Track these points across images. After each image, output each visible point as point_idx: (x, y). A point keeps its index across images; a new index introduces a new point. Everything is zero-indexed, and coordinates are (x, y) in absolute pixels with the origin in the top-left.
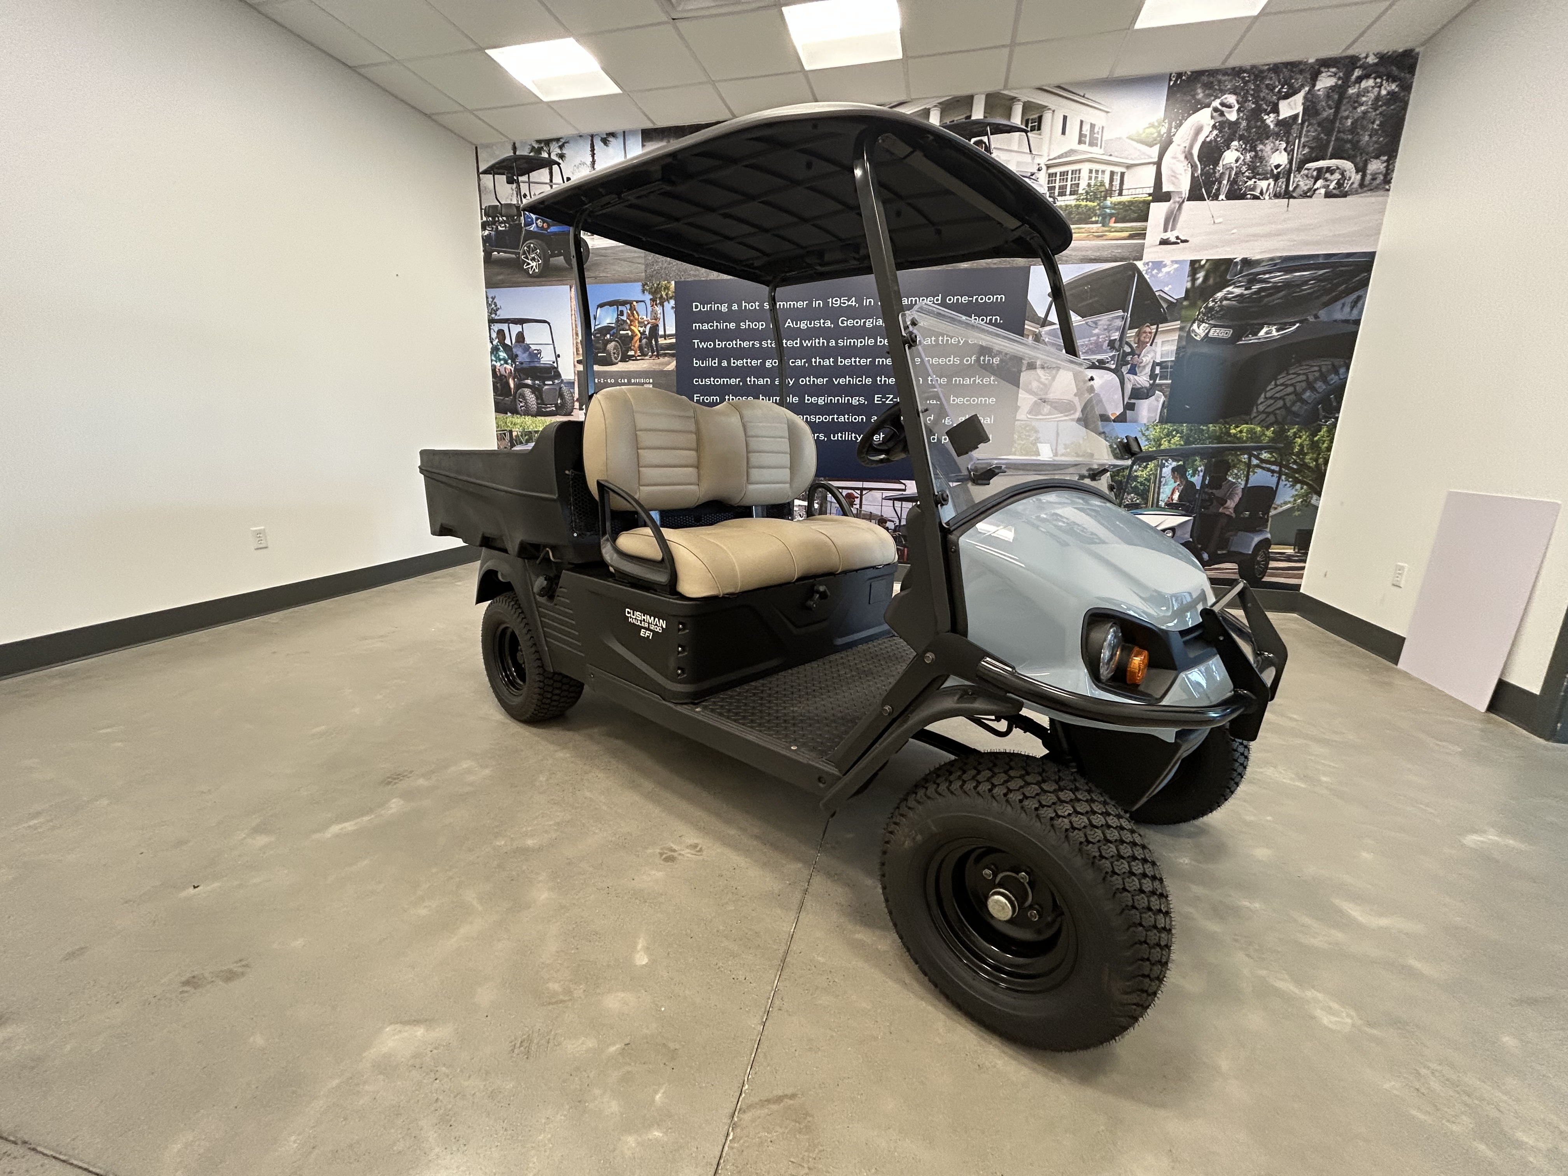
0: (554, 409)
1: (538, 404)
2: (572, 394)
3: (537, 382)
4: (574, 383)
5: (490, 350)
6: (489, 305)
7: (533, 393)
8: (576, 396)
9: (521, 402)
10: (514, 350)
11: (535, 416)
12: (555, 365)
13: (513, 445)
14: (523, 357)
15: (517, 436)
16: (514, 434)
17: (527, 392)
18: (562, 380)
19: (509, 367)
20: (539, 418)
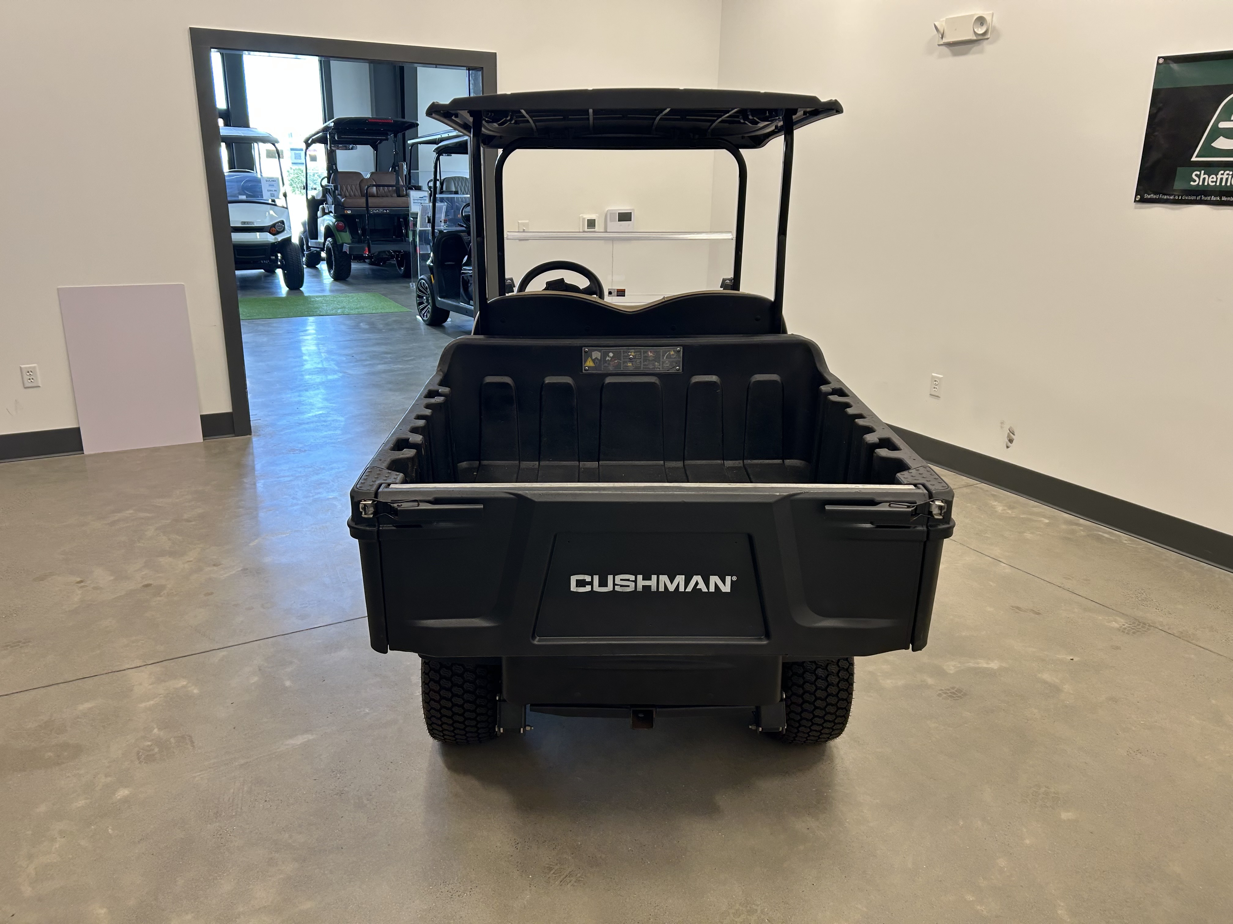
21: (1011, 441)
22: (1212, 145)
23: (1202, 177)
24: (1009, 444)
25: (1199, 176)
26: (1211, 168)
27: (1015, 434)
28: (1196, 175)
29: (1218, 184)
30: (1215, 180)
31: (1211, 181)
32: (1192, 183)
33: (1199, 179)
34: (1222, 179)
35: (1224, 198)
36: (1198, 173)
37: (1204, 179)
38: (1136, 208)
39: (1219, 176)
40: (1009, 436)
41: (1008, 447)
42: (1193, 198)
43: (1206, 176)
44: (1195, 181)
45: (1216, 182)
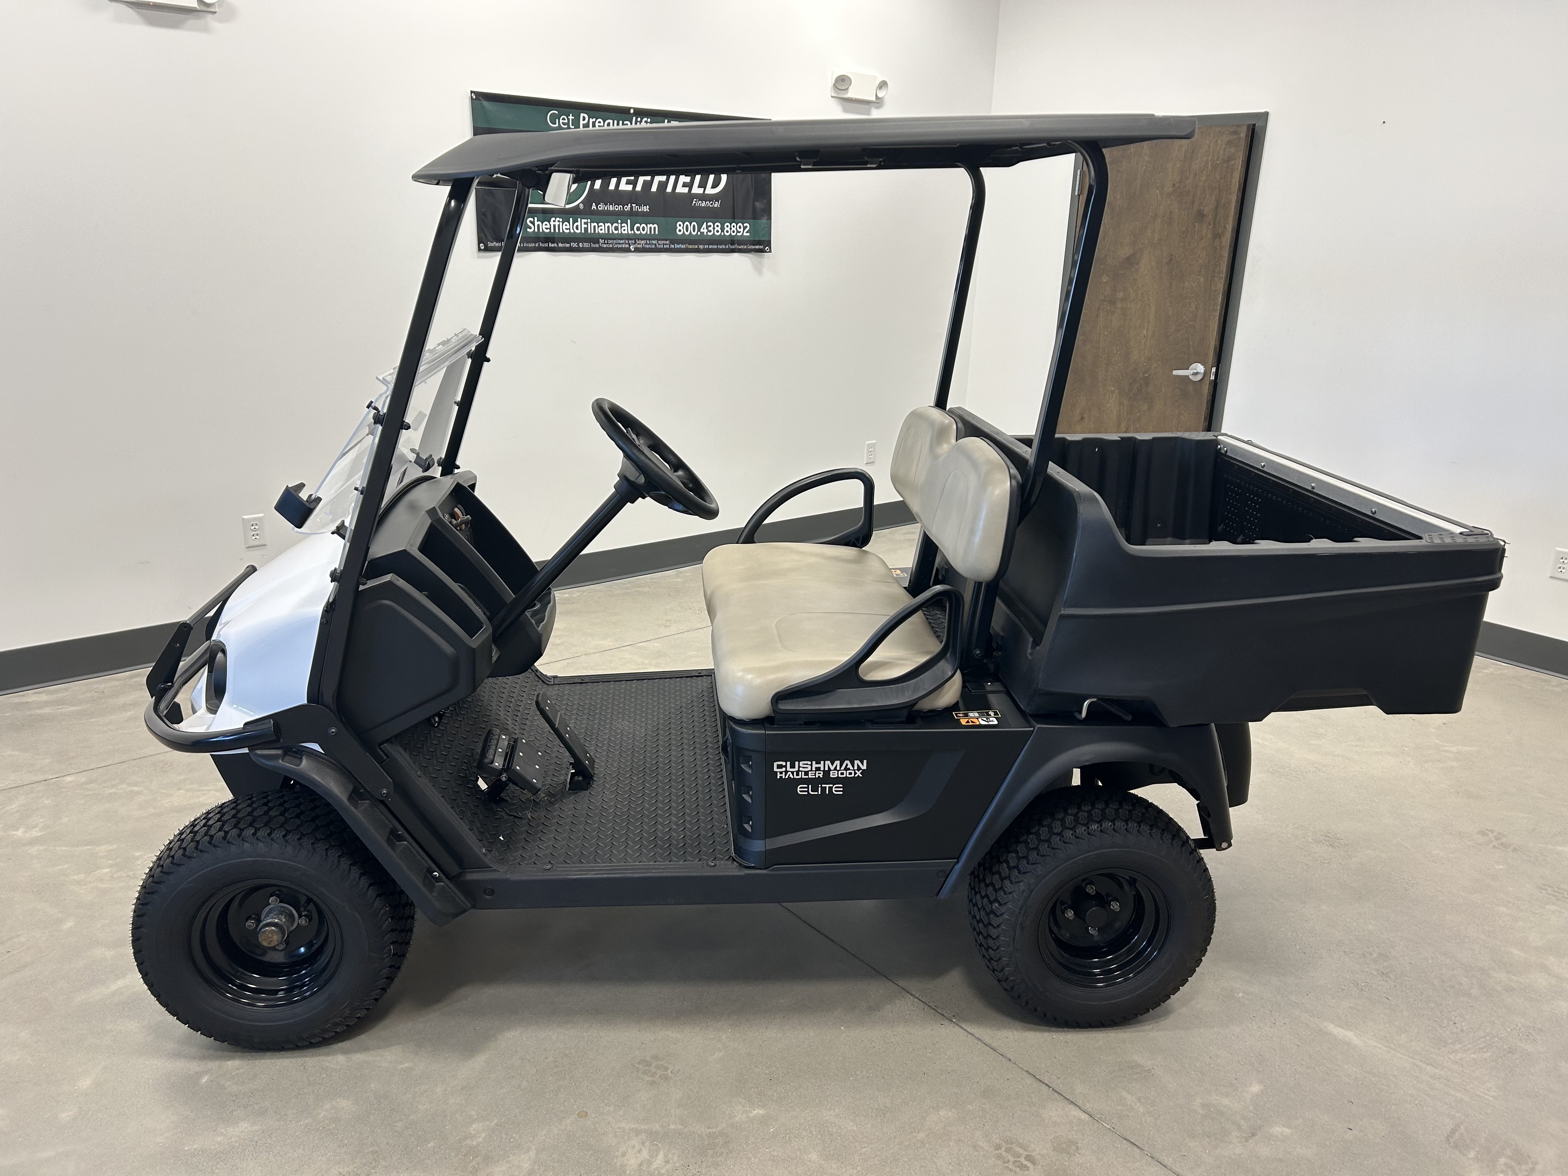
23: (536, 223)
25: (533, 223)
26: (546, 215)
28: (530, 222)
29: (552, 231)
30: (548, 226)
31: (545, 227)
33: (535, 226)
34: (554, 226)
35: (560, 245)
36: (533, 219)
37: (538, 226)
38: (479, 257)
39: (552, 223)
42: (532, 245)
43: (540, 223)
44: (531, 228)
45: (550, 229)
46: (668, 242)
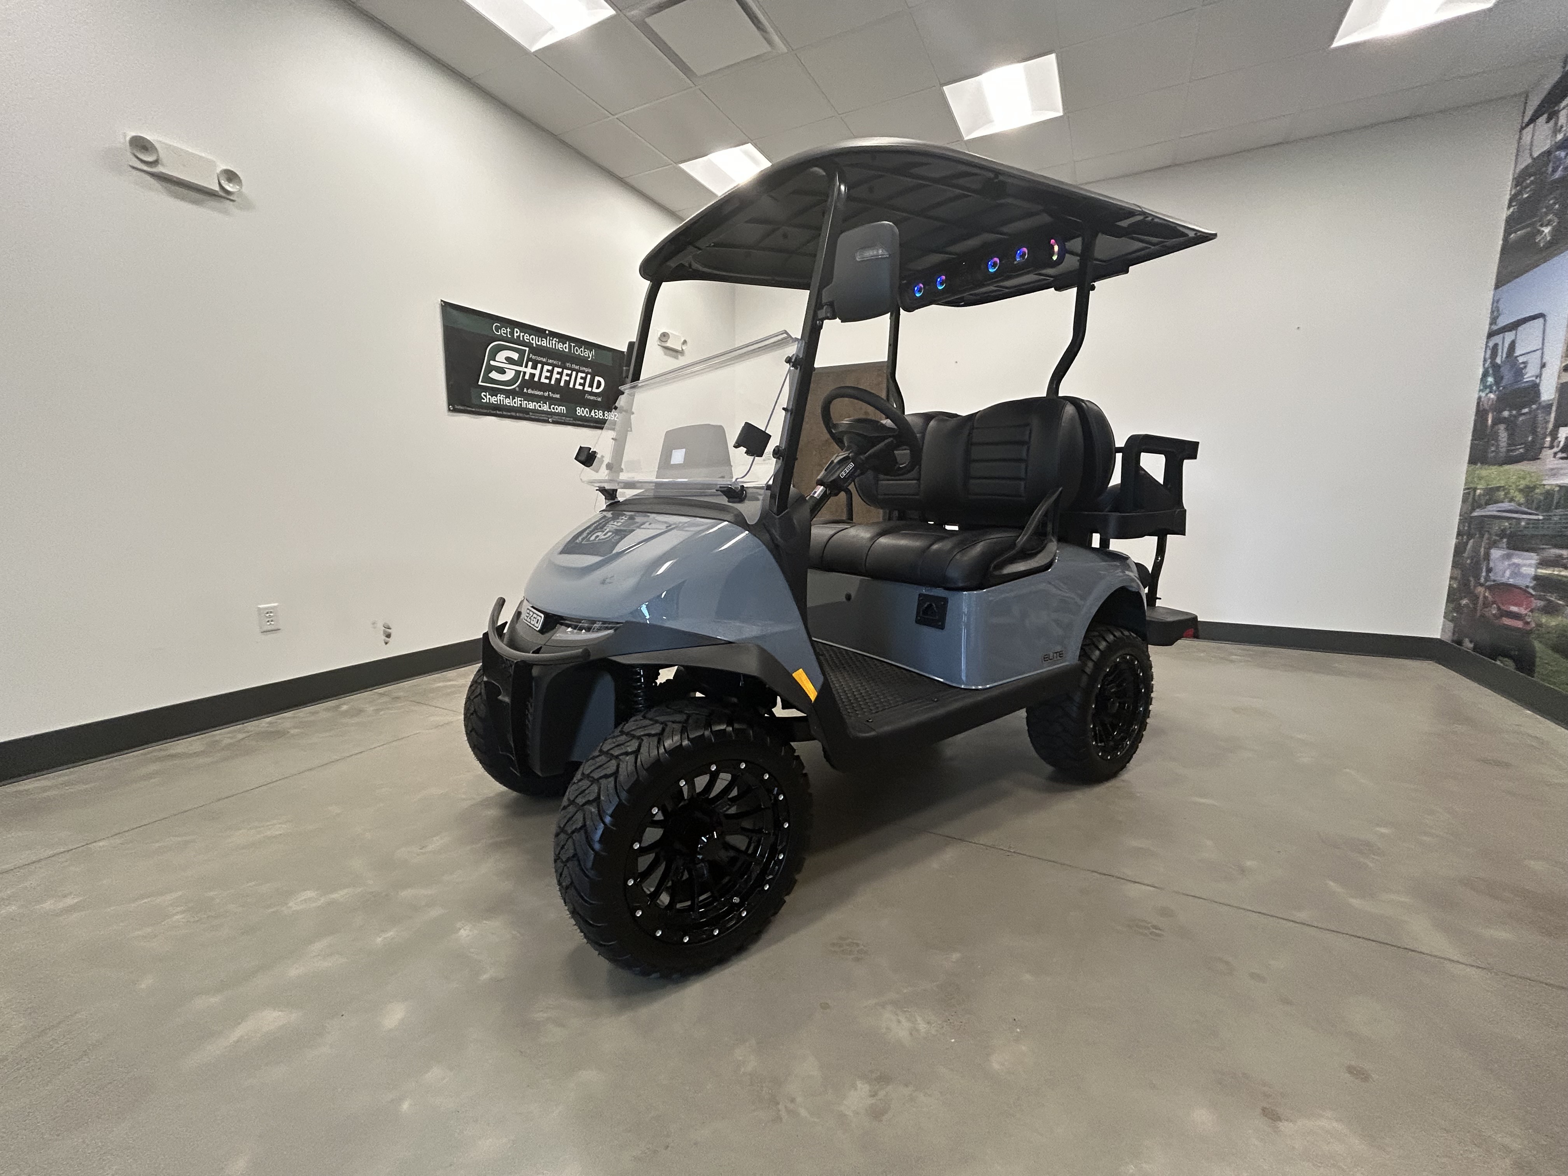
0: (1521, 450)
1: (1509, 445)
2: (1547, 422)
3: (1514, 412)
4: (1551, 405)
5: (1480, 376)
6: (1492, 312)
7: (1507, 429)
8: (1550, 426)
9: (1493, 445)
10: (1502, 369)
11: (1501, 465)
12: (1538, 381)
13: (1473, 510)
14: (1508, 376)
15: (1480, 495)
16: (1478, 492)
17: (1502, 427)
18: (1540, 404)
19: (1492, 396)
20: (1506, 467)
21: (389, 636)
22: (489, 375)
23: (488, 397)
24: (387, 639)
25: (486, 396)
26: (494, 392)
27: (391, 626)
28: (484, 395)
29: (499, 403)
30: (496, 400)
31: (493, 400)
32: (483, 400)
33: (487, 398)
34: (500, 400)
35: (504, 413)
36: (485, 394)
37: (489, 398)
38: (449, 415)
39: (499, 398)
40: (385, 632)
41: (386, 643)
42: (485, 411)
43: (490, 397)
44: (484, 399)
45: (497, 401)
46: (572, 419)
